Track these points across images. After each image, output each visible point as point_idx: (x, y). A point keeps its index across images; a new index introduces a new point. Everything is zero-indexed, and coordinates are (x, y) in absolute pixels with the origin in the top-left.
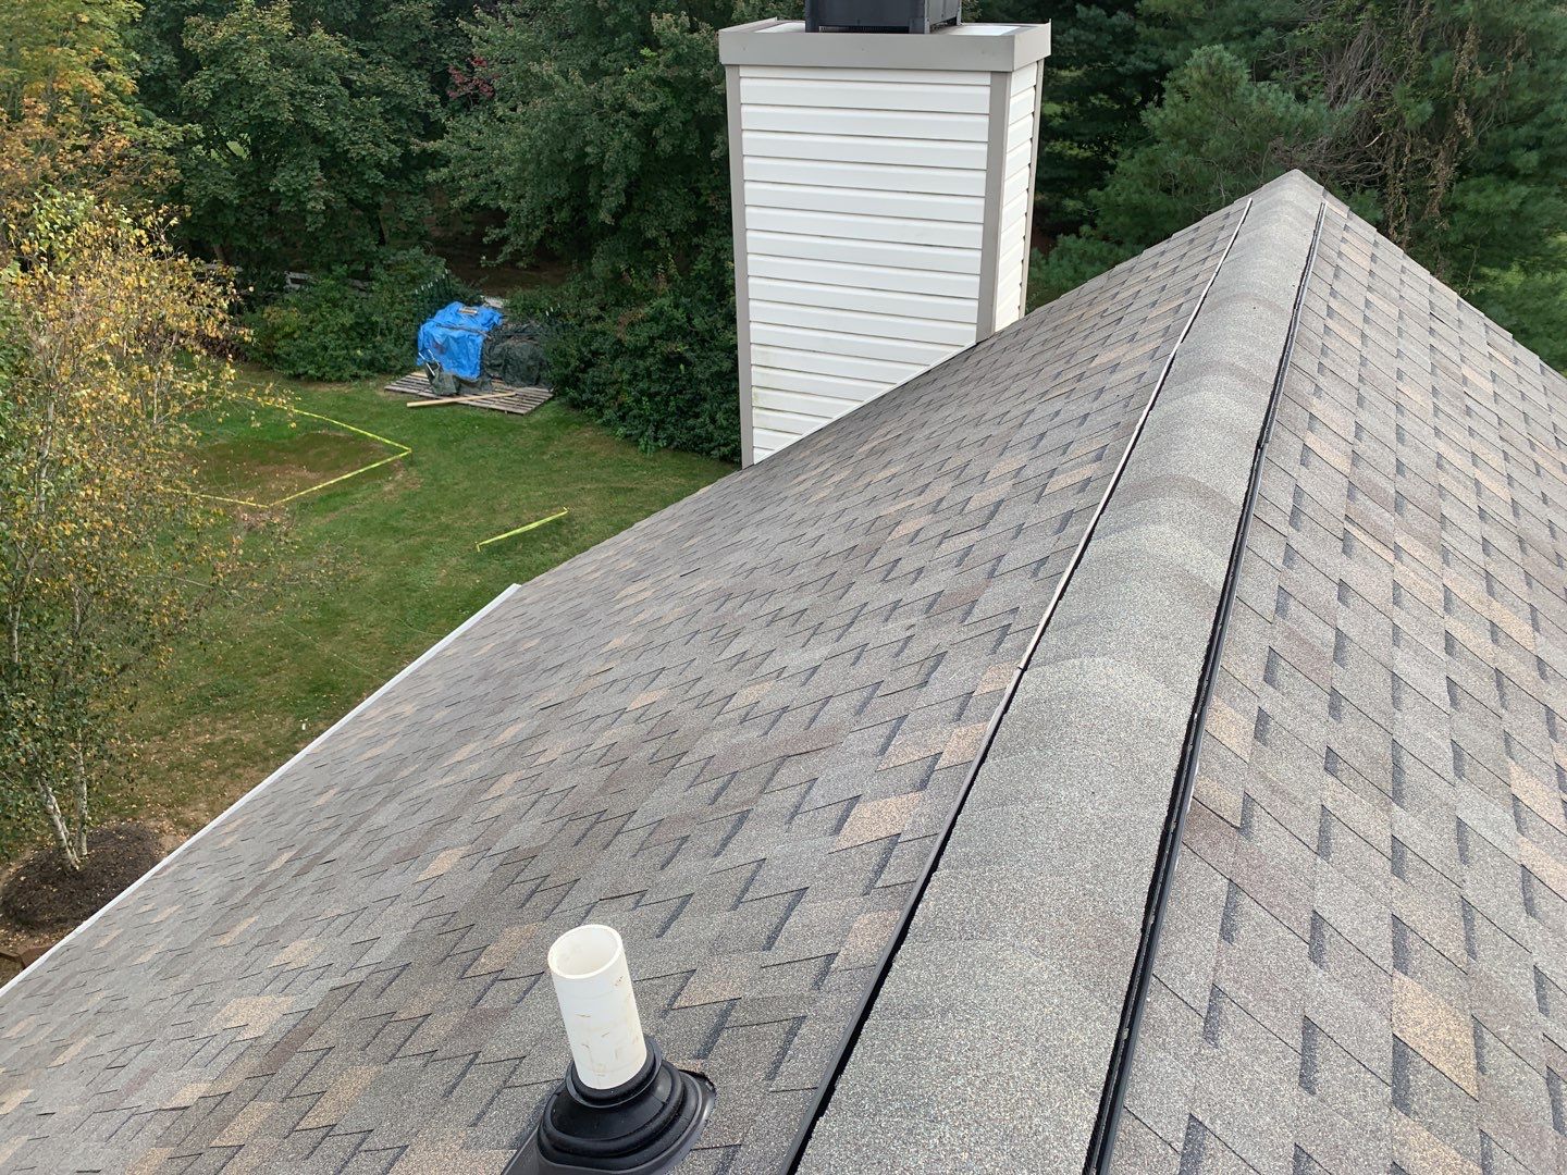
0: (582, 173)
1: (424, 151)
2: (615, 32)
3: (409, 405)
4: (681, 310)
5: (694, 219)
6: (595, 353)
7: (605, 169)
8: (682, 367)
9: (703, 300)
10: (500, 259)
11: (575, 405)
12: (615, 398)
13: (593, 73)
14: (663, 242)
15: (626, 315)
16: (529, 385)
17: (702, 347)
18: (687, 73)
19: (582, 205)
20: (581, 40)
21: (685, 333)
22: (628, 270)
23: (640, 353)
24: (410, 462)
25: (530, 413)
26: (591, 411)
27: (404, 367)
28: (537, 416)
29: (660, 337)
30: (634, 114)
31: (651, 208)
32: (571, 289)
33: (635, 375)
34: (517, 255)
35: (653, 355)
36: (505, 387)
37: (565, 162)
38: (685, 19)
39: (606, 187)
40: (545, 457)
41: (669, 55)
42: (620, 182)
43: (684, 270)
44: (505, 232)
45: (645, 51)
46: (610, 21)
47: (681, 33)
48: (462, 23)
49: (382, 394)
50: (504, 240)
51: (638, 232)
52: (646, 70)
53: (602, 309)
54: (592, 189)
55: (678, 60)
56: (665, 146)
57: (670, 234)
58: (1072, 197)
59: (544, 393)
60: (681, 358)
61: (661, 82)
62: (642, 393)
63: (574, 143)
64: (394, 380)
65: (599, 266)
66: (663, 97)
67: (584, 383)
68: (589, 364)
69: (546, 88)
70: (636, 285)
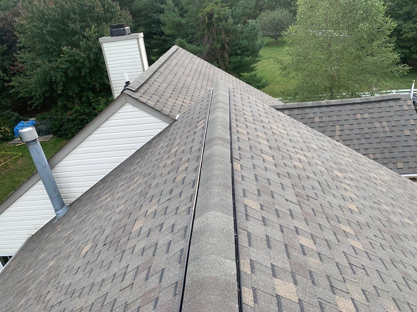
3: (17, 145)
4: (82, 109)
9: (86, 107)
10: (33, 108)
16: (47, 135)
19: (52, 90)
23: (74, 120)
24: (22, 156)
25: (49, 141)
31: (69, 89)
34: (37, 106)
36: (41, 137)
37: (47, 82)
38: (70, 47)
41: (68, 55)
43: (80, 101)
44: (33, 101)
45: (61, 55)
47: (70, 50)
48: (15, 55)
49: (8, 145)
51: (67, 95)
52: (62, 59)
56: (71, 74)
59: (51, 136)
60: (84, 119)
61: (67, 61)
64: (10, 142)
65: (60, 104)
66: (68, 64)
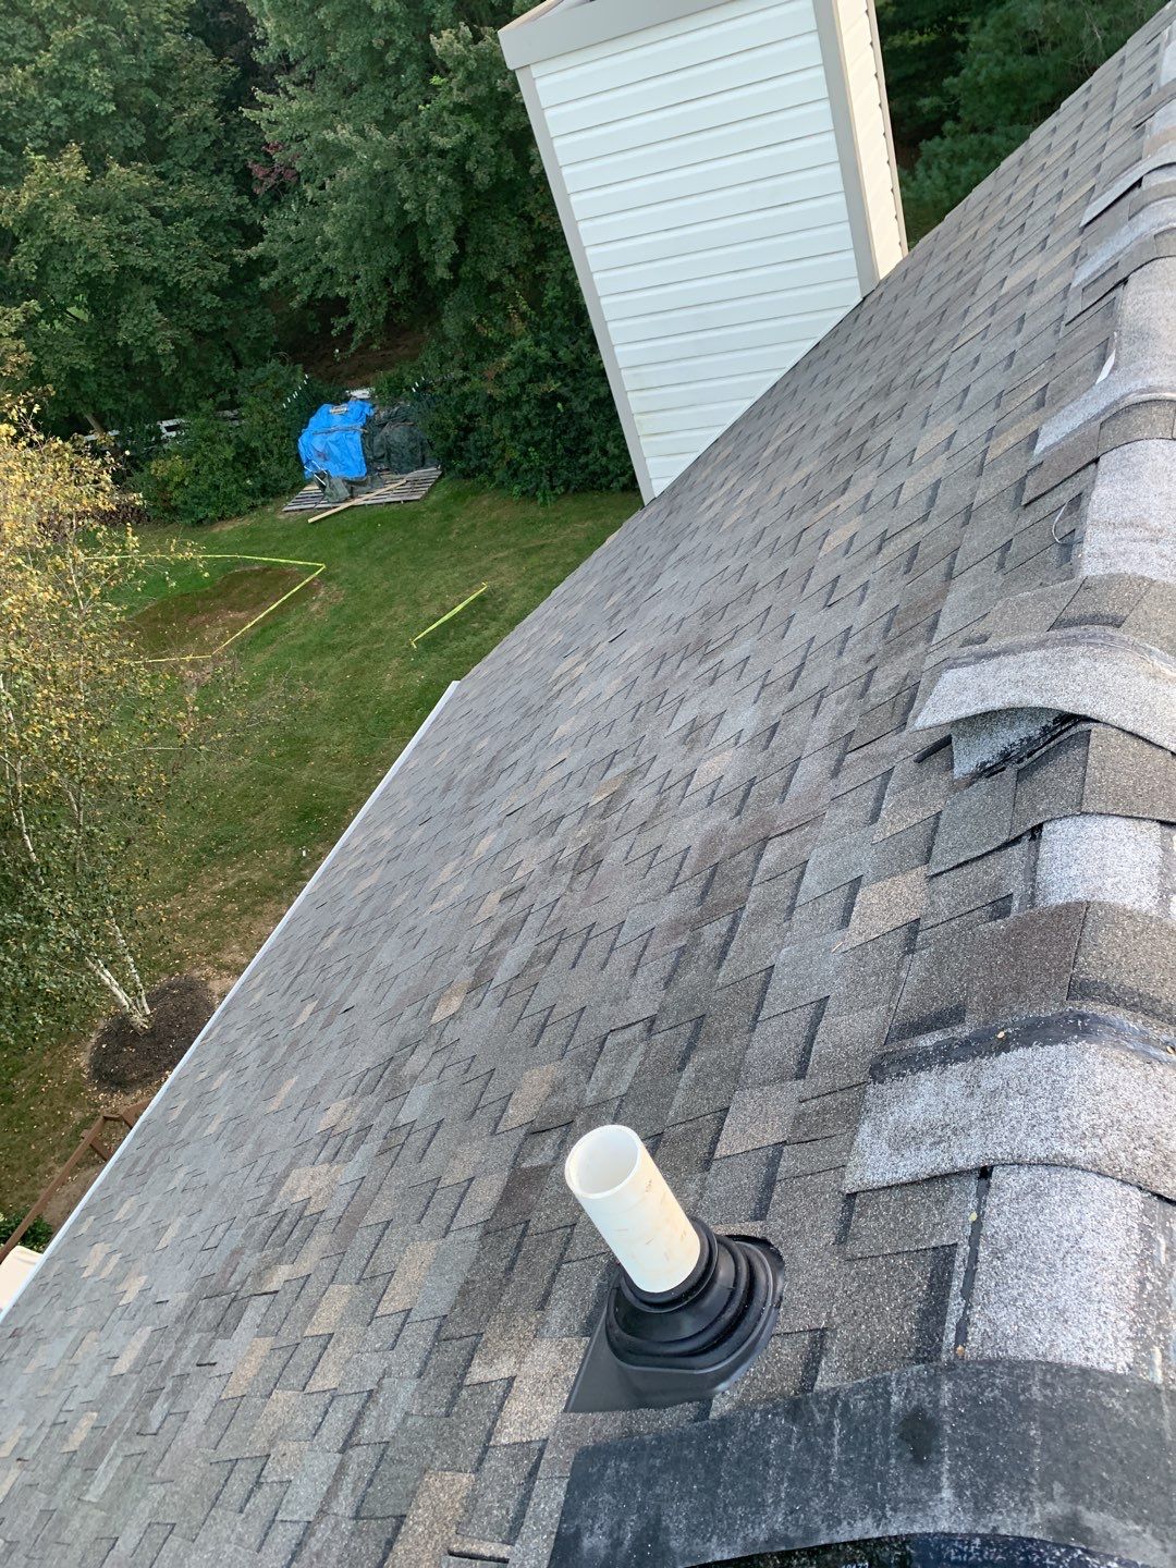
0: (408, 233)
1: (249, 259)
2: (398, 69)
3: (310, 521)
4: (543, 347)
5: (531, 246)
6: (471, 417)
7: (429, 222)
8: (559, 405)
9: (562, 329)
10: (353, 348)
11: (466, 474)
12: (501, 457)
13: (388, 122)
14: (508, 281)
15: (490, 369)
16: (417, 468)
17: (575, 379)
18: (482, 90)
19: (418, 269)
20: (368, 88)
21: (554, 369)
22: (479, 321)
23: (514, 402)
24: (326, 577)
25: (426, 496)
26: (482, 477)
27: (294, 485)
28: (433, 497)
29: (530, 381)
30: (442, 153)
31: (486, 247)
32: (429, 358)
33: (515, 428)
34: (368, 339)
35: (528, 402)
36: (394, 476)
37: (388, 229)
38: (465, 30)
39: (435, 241)
40: (451, 537)
41: (460, 76)
42: (448, 231)
43: (534, 304)
44: (350, 318)
45: (436, 80)
46: (390, 59)
47: (465, 46)
48: (246, 112)
49: (282, 517)
50: (352, 327)
51: (479, 277)
52: (442, 100)
53: (465, 369)
54: (422, 248)
55: (470, 78)
56: (482, 178)
57: (511, 270)
58: (926, 95)
59: (432, 472)
60: (556, 397)
61: (460, 109)
62: (527, 444)
63: (390, 207)
64: (289, 500)
65: (451, 325)
66: (467, 124)
67: (468, 451)
68: (467, 431)
69: (346, 154)
70: (492, 334)
